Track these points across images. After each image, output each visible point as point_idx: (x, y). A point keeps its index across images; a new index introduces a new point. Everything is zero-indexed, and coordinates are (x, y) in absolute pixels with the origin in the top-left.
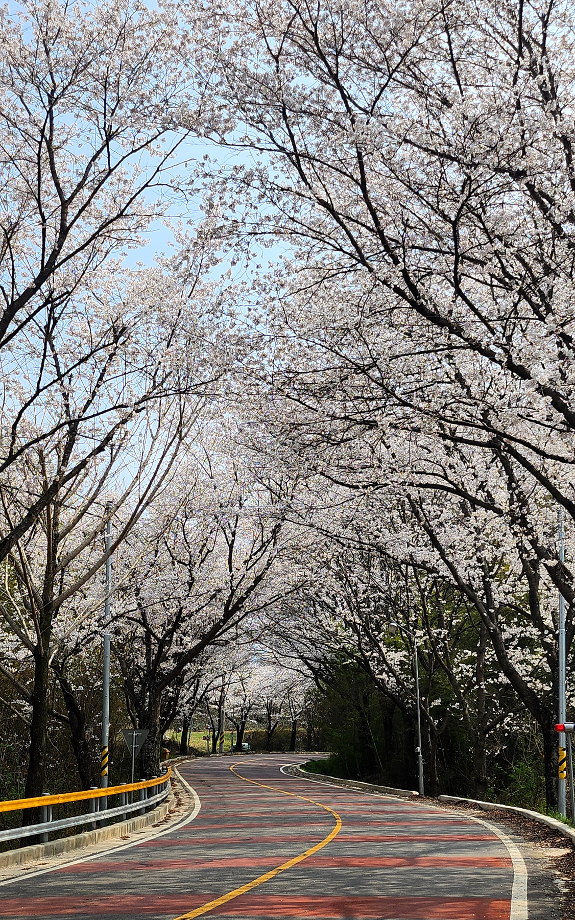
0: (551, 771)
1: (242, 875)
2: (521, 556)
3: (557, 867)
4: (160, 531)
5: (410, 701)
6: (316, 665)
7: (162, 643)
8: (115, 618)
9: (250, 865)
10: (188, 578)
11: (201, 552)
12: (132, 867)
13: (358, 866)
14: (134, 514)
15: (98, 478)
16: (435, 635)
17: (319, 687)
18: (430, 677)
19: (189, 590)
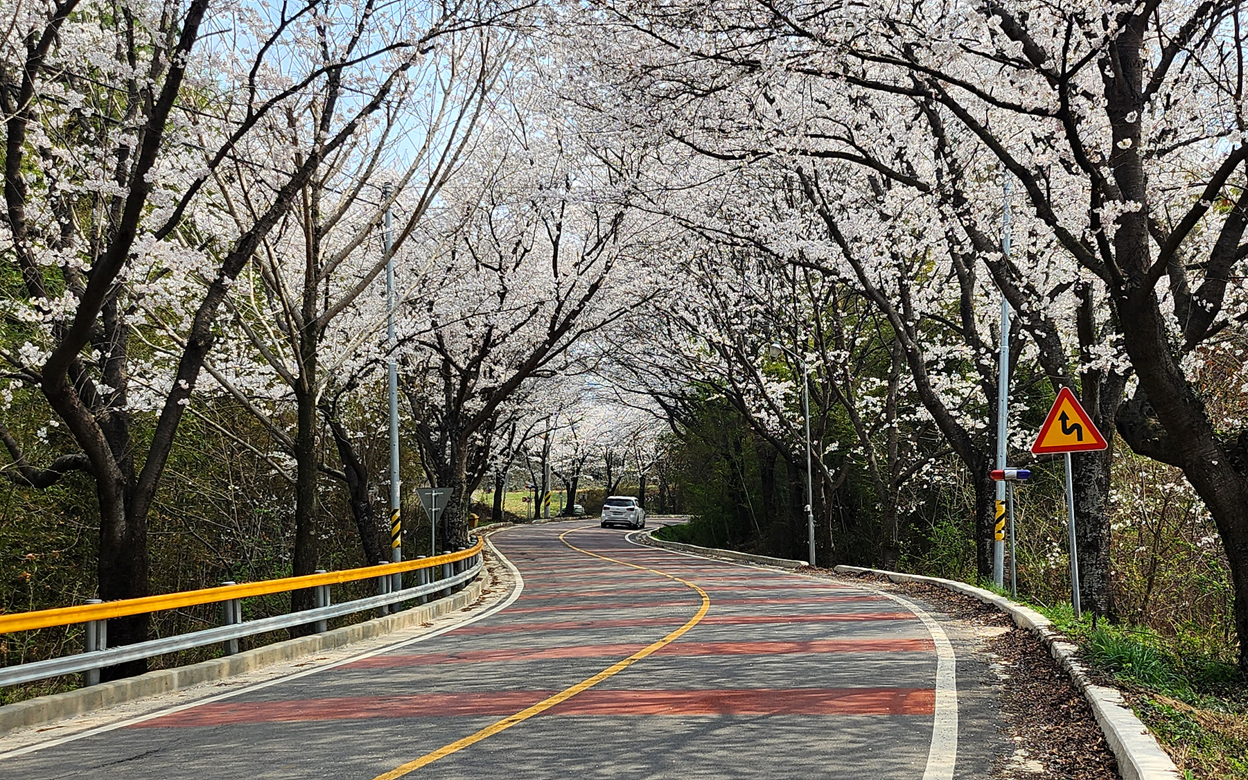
0: (984, 532)
1: (585, 667)
2: (951, 250)
3: (993, 650)
4: (457, 224)
5: (797, 446)
6: (671, 402)
7: (466, 375)
8: (401, 342)
9: (593, 654)
10: (498, 288)
11: (515, 251)
12: (438, 660)
13: (734, 653)
14: (423, 199)
15: (370, 150)
16: (833, 359)
17: (676, 431)
18: (825, 414)
19: (501, 303)
